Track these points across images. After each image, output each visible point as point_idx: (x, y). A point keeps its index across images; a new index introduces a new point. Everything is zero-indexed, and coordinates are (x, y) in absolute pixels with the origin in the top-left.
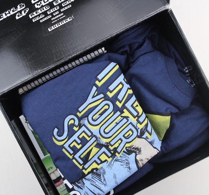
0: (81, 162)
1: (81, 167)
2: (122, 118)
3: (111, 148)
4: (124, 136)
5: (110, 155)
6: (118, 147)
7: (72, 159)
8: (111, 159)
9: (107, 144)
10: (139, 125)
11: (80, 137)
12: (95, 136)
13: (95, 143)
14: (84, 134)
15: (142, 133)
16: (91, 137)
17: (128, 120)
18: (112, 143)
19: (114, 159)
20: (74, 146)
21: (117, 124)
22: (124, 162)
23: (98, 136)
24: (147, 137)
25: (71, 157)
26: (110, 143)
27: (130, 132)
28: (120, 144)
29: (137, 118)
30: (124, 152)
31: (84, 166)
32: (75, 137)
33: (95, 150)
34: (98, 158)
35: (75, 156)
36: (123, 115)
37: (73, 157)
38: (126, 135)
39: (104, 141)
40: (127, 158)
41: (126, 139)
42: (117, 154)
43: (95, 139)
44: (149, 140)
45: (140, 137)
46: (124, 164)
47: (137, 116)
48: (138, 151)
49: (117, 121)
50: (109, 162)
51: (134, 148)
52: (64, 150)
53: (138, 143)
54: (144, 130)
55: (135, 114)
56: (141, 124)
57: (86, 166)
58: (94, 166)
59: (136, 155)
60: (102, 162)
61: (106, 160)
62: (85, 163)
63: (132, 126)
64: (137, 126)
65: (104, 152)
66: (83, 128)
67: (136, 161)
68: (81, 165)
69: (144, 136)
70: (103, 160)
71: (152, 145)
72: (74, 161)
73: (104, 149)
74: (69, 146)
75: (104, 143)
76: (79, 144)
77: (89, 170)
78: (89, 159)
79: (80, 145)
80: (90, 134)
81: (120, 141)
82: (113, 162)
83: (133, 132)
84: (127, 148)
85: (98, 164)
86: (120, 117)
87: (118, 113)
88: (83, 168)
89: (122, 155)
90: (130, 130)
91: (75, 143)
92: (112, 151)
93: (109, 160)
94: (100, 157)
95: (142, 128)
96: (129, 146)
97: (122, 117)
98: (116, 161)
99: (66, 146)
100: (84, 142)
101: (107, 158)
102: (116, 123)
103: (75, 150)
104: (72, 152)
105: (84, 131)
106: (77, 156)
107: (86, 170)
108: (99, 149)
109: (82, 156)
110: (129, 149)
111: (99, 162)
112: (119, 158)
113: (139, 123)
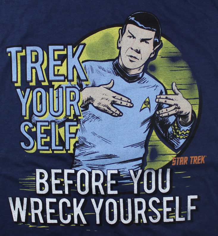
0: (61, 148)
1: (64, 152)
2: (57, 90)
3: (71, 118)
4: (71, 101)
5: (75, 123)
6: (75, 112)
7: (53, 152)
8: (79, 125)
9: (66, 118)
10: (72, 83)
11: (42, 132)
12: (51, 121)
13: (57, 126)
14: (43, 128)
16: (50, 125)
17: (62, 87)
18: (68, 114)
19: (81, 123)
20: (45, 142)
21: (58, 97)
22: (89, 118)
23: (54, 120)
24: (86, 85)
25: (50, 152)
26: (67, 115)
27: (72, 94)
28: (74, 109)
29: (66, 80)
30: (82, 111)
31: (65, 149)
32: (39, 136)
33: (62, 130)
34: (70, 133)
35: (52, 149)
36: (55, 87)
37: (52, 150)
38: (72, 99)
39: (61, 118)
40: (88, 113)
41: (74, 101)
42: (79, 118)
43: (54, 123)
44: (90, 85)
45: (82, 89)
46: (91, 119)
47: (65, 78)
48: (91, 101)
49: (55, 96)
50: (80, 128)
51: (86, 102)
52: (41, 152)
53: (85, 95)
54: (80, 82)
55: (62, 78)
56: (73, 80)
57: (67, 147)
58: (73, 141)
59: (92, 104)
60: (76, 134)
61: (77, 130)
62: (64, 146)
63: (69, 88)
64: (72, 85)
65: (70, 126)
66: (39, 124)
67: (97, 108)
68: (63, 150)
69: (84, 86)
70: (75, 131)
71: (96, 87)
72: (55, 152)
73: (67, 124)
74: (42, 145)
75: (63, 120)
76: (46, 138)
77: (72, 147)
78: (64, 140)
79: (49, 137)
80: (47, 124)
81: (72, 107)
82: (82, 126)
83: (74, 92)
84: (82, 106)
85: (75, 138)
86: (55, 91)
87: (51, 90)
88: (67, 150)
89: (84, 115)
90: (71, 92)
91: (43, 140)
92: (74, 119)
94: (70, 132)
95: (77, 82)
96: (82, 103)
97: (56, 90)
98: (84, 123)
99: (40, 147)
100: (48, 133)
101: (76, 128)
102: (56, 98)
103: (48, 144)
104: (47, 148)
105: (41, 126)
106: (54, 147)
107: (69, 150)
108: (64, 127)
109: (57, 143)
110: (84, 105)
111: (73, 136)
112: (84, 119)
113: (71, 82)
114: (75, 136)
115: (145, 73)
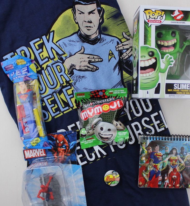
0: (67, 108)
1: (71, 109)
2: (47, 70)
3: (65, 84)
4: (59, 73)
5: (69, 87)
6: (66, 79)
7: (63, 113)
8: (72, 87)
9: (61, 86)
10: (55, 60)
11: (50, 104)
12: (53, 93)
13: (58, 94)
14: (49, 101)
15: (61, 59)
16: (53, 96)
17: (49, 66)
18: (62, 82)
19: (73, 85)
20: (55, 109)
21: (49, 74)
22: (77, 79)
23: (54, 91)
24: (65, 57)
25: (62, 114)
26: (61, 83)
27: (58, 67)
28: (64, 78)
29: (50, 59)
30: (70, 77)
31: (70, 107)
32: (49, 107)
33: (62, 96)
34: (69, 95)
36: (45, 69)
37: (62, 112)
38: (59, 71)
39: (58, 87)
40: (75, 76)
41: (62, 71)
42: (70, 82)
43: (55, 93)
44: (68, 56)
45: (63, 62)
46: (79, 79)
47: (48, 59)
48: (73, 67)
49: (47, 74)
50: (74, 89)
51: (70, 69)
52: (55, 117)
53: (67, 64)
54: (60, 57)
55: (47, 59)
56: (55, 58)
57: (72, 106)
58: (73, 100)
59: (75, 69)
60: (73, 94)
61: (72, 91)
62: (69, 106)
63: (54, 65)
64: (55, 61)
65: (66, 90)
66: (45, 99)
67: (80, 70)
68: (69, 109)
69: (64, 59)
70: (71, 93)
71: (72, 55)
72: (65, 113)
73: (64, 90)
74: (54, 113)
75: (60, 88)
76: (55, 106)
77: (74, 104)
78: (67, 102)
79: (56, 105)
80: (50, 96)
81: (62, 77)
82: (75, 87)
83: (59, 65)
84: (69, 73)
85: (73, 97)
86: (45, 71)
87: (43, 71)
88: (72, 108)
89: (72, 79)
90: (56, 66)
91: (53, 109)
92: (67, 84)
93: (73, 88)
94: (69, 94)
95: (58, 58)
96: (67, 71)
97: (45, 70)
98: (75, 84)
99: (53, 115)
100: (54, 102)
101: (71, 90)
102: (49, 75)
103: (58, 109)
104: (58, 112)
105: (47, 100)
106: (62, 110)
107: (73, 107)
108: (63, 93)
109: (63, 106)
110: (70, 72)
111: (72, 96)
112: (74, 82)
113: (54, 59)
114: (73, 96)
115: (101, 35)
